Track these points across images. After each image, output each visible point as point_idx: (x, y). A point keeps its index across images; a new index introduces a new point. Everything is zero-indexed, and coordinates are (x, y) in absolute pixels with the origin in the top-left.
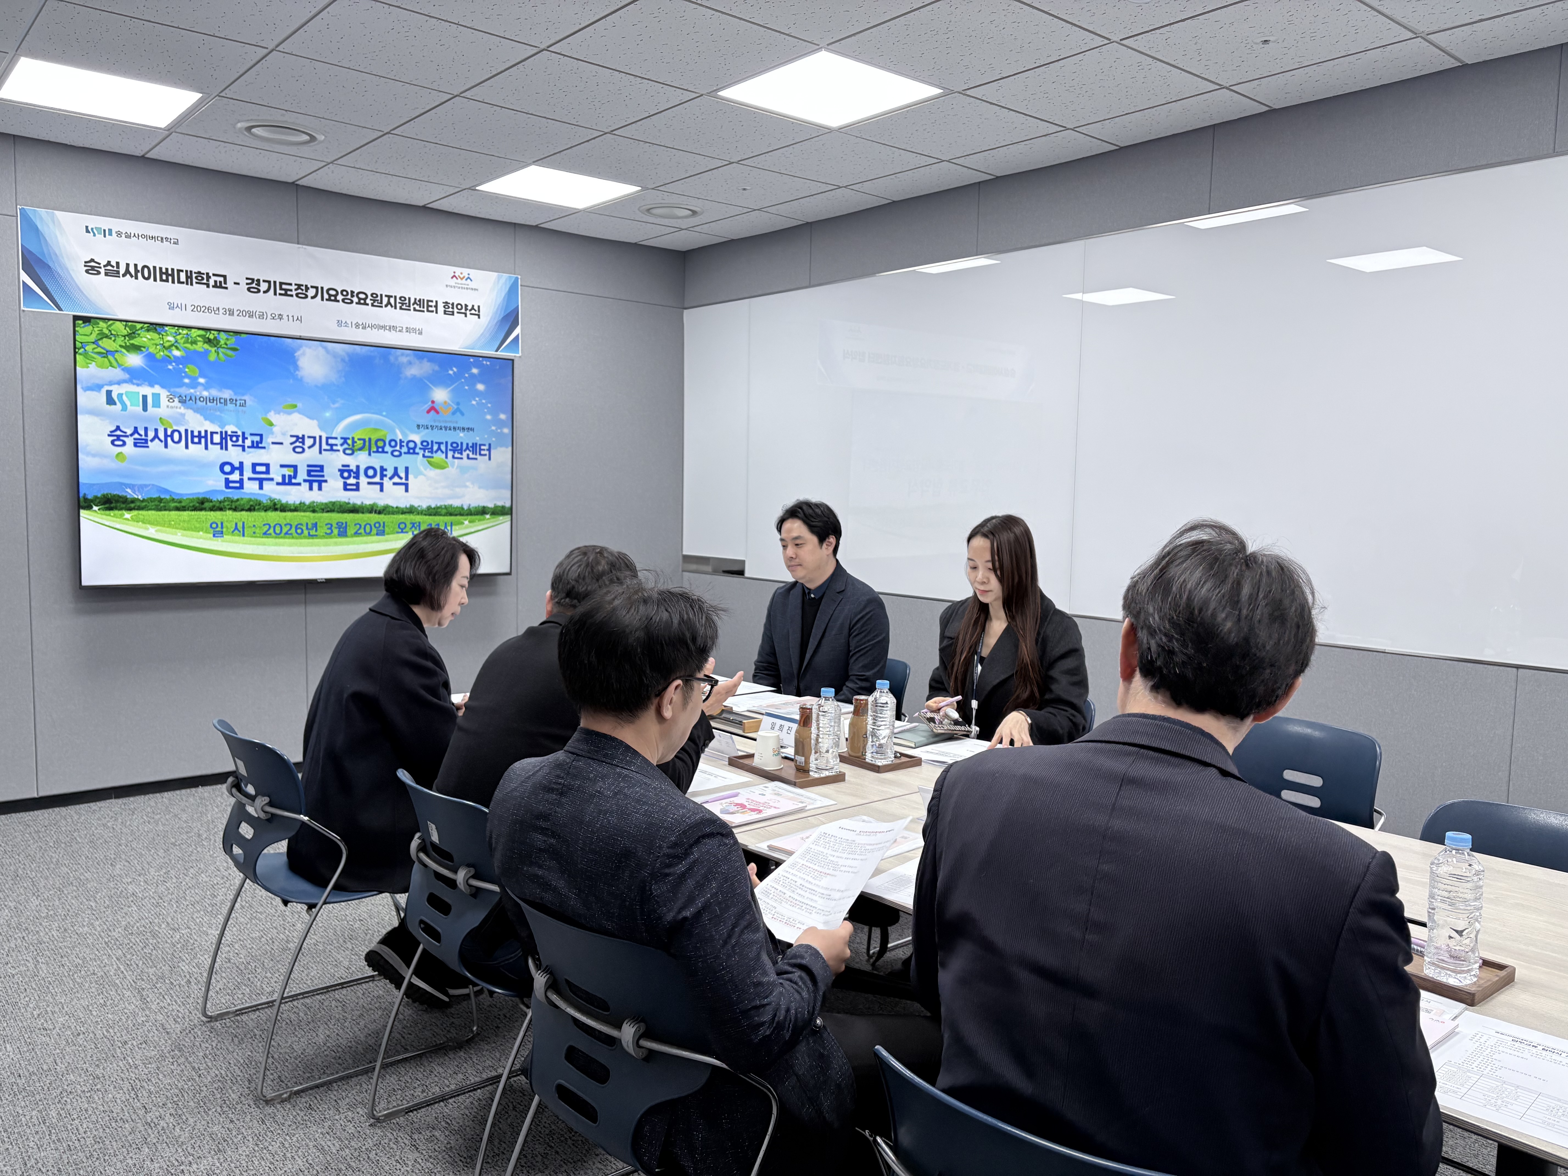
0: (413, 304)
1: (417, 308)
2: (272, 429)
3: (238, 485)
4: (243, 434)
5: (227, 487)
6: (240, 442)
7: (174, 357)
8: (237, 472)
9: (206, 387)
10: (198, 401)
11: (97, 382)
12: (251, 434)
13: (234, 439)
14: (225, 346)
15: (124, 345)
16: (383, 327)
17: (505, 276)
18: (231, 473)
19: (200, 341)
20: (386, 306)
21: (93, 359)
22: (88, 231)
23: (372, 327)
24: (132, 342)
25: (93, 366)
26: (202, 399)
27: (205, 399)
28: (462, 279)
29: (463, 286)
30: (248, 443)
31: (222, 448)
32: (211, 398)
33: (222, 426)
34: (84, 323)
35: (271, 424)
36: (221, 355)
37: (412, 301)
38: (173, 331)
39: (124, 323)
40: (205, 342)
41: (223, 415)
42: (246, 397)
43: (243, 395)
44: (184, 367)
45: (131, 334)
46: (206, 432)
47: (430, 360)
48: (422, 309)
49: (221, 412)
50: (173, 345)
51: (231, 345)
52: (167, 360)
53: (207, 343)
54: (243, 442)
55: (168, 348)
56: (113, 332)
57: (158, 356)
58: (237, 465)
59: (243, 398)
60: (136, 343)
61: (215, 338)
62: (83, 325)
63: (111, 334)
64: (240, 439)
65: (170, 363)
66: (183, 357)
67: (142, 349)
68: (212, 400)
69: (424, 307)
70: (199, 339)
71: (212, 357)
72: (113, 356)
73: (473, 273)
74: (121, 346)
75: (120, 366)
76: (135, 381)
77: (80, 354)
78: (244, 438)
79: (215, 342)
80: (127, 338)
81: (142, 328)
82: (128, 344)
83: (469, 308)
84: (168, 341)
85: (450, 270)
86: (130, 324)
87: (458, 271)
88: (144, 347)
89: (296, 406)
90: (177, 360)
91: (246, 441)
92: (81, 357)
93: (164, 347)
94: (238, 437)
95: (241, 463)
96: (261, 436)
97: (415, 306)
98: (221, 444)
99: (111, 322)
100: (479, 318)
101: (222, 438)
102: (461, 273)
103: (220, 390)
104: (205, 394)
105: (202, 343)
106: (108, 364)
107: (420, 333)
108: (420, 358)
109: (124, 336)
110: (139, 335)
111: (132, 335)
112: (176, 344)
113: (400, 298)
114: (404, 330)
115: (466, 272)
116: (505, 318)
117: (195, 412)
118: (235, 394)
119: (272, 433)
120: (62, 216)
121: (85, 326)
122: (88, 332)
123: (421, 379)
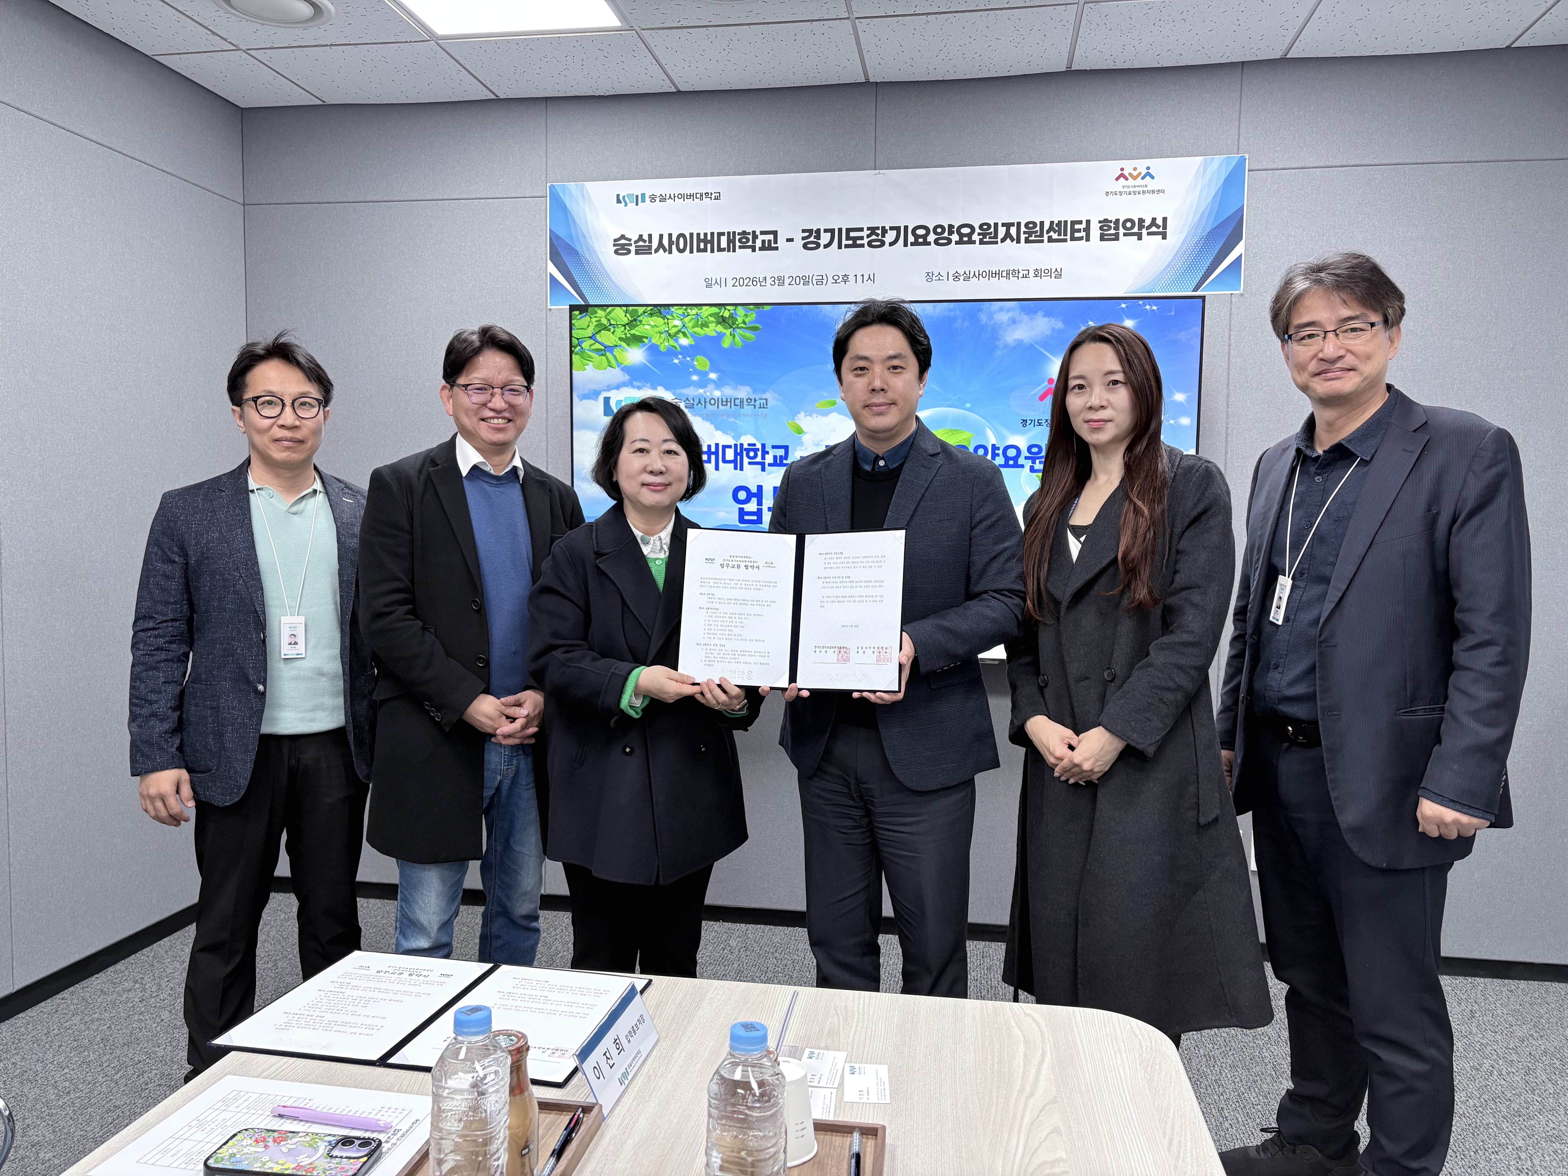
0: (1048, 232)
1: (1055, 236)
2: (800, 439)
3: (755, 518)
4: (763, 446)
5: (742, 520)
6: (759, 459)
7: (681, 346)
8: (754, 500)
9: (718, 385)
10: (708, 404)
11: (594, 387)
12: (774, 447)
13: (752, 454)
14: (743, 325)
15: (624, 336)
16: (997, 274)
17: (1218, 159)
18: (747, 501)
19: (713, 322)
20: (1003, 240)
21: (589, 359)
22: (619, 201)
23: (979, 275)
24: (633, 332)
25: (590, 368)
26: (713, 402)
27: (717, 402)
28: (1135, 178)
29: (1137, 189)
30: (769, 459)
31: (736, 468)
32: (724, 400)
33: (737, 437)
34: (580, 313)
35: (800, 431)
36: (737, 338)
37: (1046, 226)
38: (680, 311)
39: (625, 309)
40: (719, 323)
41: (738, 422)
42: (767, 395)
43: (764, 392)
44: (693, 360)
45: (632, 321)
46: (717, 445)
47: (1048, 314)
48: (1062, 237)
49: (736, 419)
50: (680, 331)
51: (751, 322)
52: (672, 352)
53: (720, 323)
54: (763, 458)
55: (674, 337)
56: (612, 322)
57: (662, 348)
58: (754, 490)
59: (764, 396)
60: (638, 334)
61: (731, 316)
62: (580, 316)
63: (611, 325)
64: (760, 453)
65: (676, 356)
66: (691, 346)
67: (645, 340)
68: (726, 402)
69: (1065, 235)
70: (711, 319)
71: (726, 343)
72: (612, 353)
73: (1156, 165)
74: (621, 339)
75: (619, 364)
76: (635, 383)
77: (576, 354)
78: (765, 453)
79: (730, 322)
80: (628, 328)
81: (644, 312)
82: (628, 335)
83: (1147, 223)
84: (674, 326)
85: (1114, 167)
86: (631, 308)
87: (1128, 166)
88: (647, 338)
89: (834, 403)
90: (685, 351)
91: (766, 456)
92: (578, 356)
93: (669, 335)
94: (757, 450)
95: (760, 488)
96: (786, 448)
97: (1052, 233)
98: (734, 461)
99: (610, 308)
100: (1164, 238)
101: (736, 454)
102: (1135, 169)
103: (735, 388)
104: (717, 394)
105: (714, 324)
106: (607, 364)
107: (1059, 276)
108: (1031, 312)
109: (624, 326)
110: (641, 321)
111: (632, 324)
112: (683, 330)
113: (1026, 225)
114: (1032, 274)
115: (1141, 165)
116: (1213, 234)
117: (703, 419)
118: (754, 391)
119: (802, 444)
120: (591, 187)
121: (581, 317)
122: (585, 325)
123: (1032, 346)
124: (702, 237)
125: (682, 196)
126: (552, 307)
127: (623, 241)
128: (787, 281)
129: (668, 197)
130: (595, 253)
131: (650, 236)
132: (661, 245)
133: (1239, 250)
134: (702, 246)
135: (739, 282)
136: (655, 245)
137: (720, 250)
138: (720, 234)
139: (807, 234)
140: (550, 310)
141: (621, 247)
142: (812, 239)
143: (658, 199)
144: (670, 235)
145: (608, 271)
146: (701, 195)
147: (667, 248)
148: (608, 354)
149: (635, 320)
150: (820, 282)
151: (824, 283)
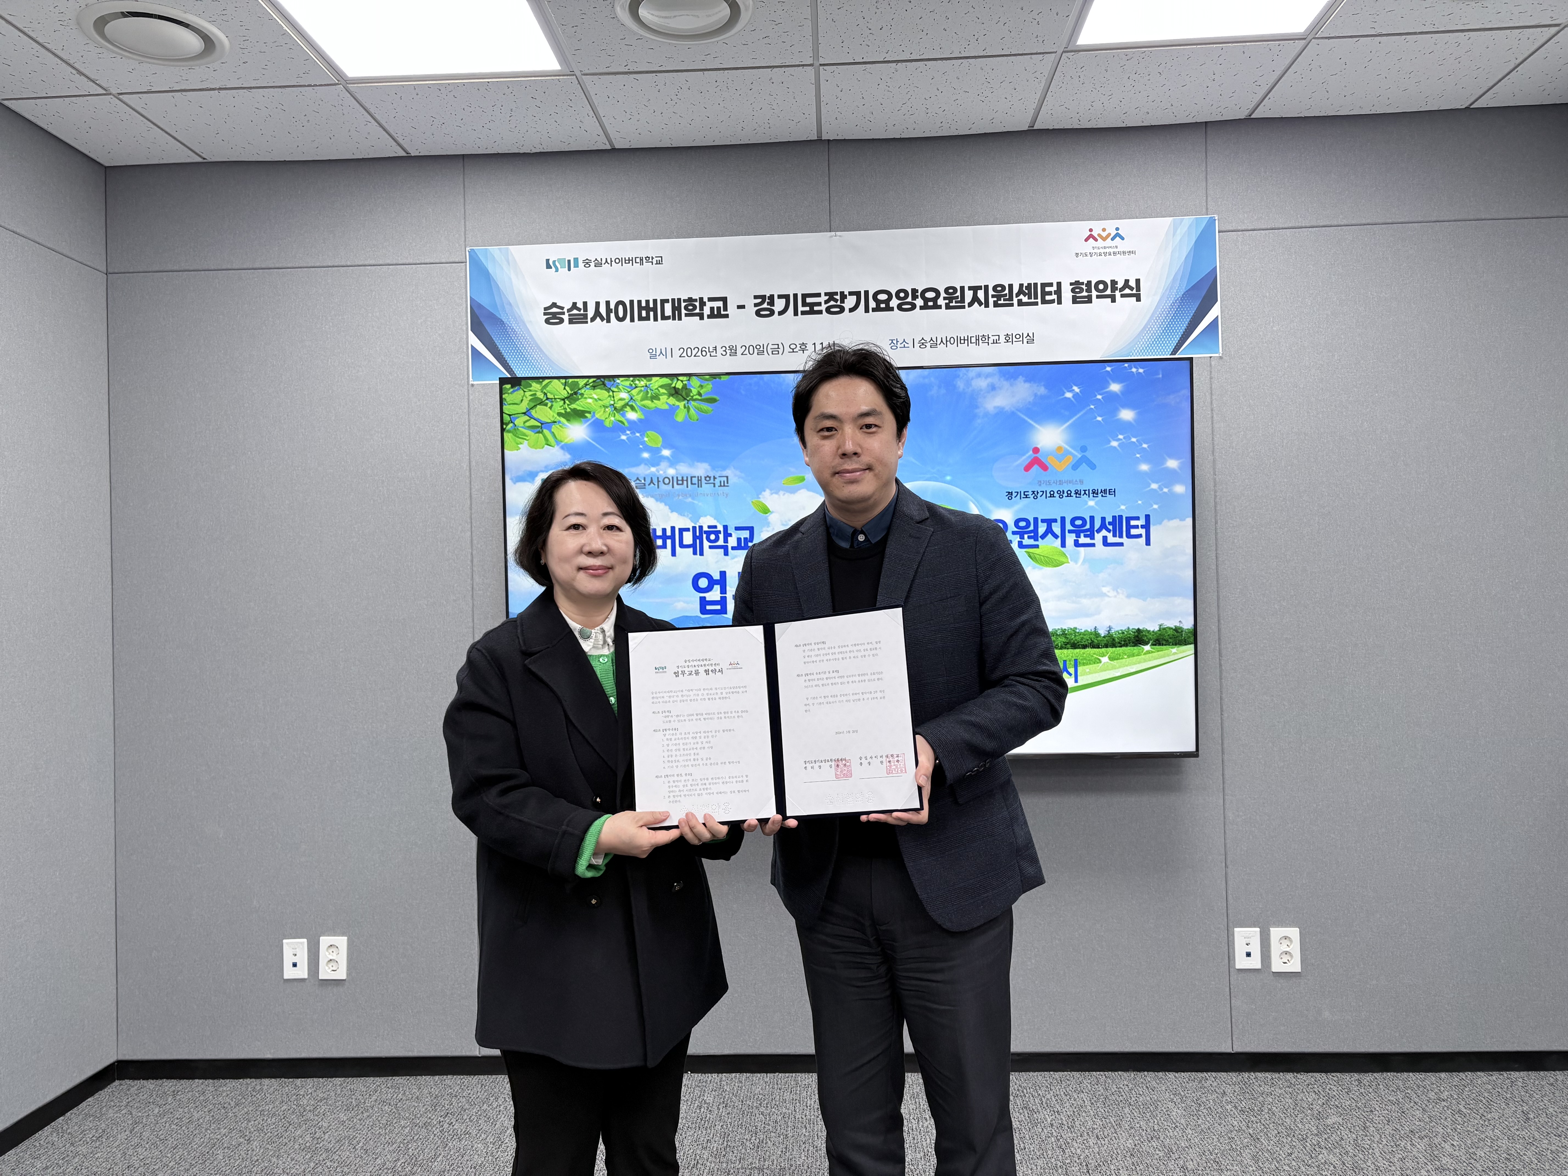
0: (1017, 295)
1: (1025, 299)
2: (766, 519)
3: (718, 607)
4: (725, 528)
5: (703, 611)
6: (721, 542)
7: (629, 421)
8: (717, 588)
9: (673, 462)
10: (661, 484)
11: (529, 468)
12: (737, 529)
13: (713, 537)
14: (698, 397)
15: (563, 411)
16: (967, 340)
17: (1188, 220)
18: (709, 589)
19: (664, 394)
20: (970, 305)
21: (523, 437)
22: (549, 266)
23: (947, 342)
24: (573, 406)
25: (524, 446)
26: (667, 481)
27: (672, 481)
28: (1104, 239)
29: (1107, 250)
30: (732, 542)
31: (695, 553)
32: (680, 478)
33: (696, 518)
34: (512, 387)
35: (766, 511)
36: (692, 411)
37: (1016, 290)
38: (627, 383)
39: (563, 381)
40: (670, 395)
41: (695, 502)
42: (728, 472)
43: (724, 469)
44: (643, 435)
45: (572, 395)
46: (673, 528)
47: (1029, 379)
48: (1033, 300)
49: (693, 499)
50: (627, 404)
51: (707, 394)
52: (619, 427)
53: (672, 395)
54: (726, 541)
55: (620, 410)
56: (549, 396)
57: (607, 424)
58: (716, 576)
59: (725, 473)
60: (579, 408)
61: (685, 387)
62: (512, 390)
63: (547, 399)
64: (721, 536)
65: (624, 432)
66: (640, 420)
67: (587, 415)
68: (681, 481)
69: (1036, 298)
70: (663, 391)
71: (680, 417)
72: (550, 431)
73: (1126, 225)
74: (559, 414)
75: (558, 442)
77: (509, 431)
78: (727, 535)
79: (684, 394)
80: (567, 402)
81: (586, 385)
82: (568, 410)
83: (1120, 285)
84: (621, 399)
85: (1082, 228)
86: (571, 380)
87: (1097, 227)
88: (589, 412)
89: (803, 479)
90: (634, 426)
91: (729, 538)
92: (510, 435)
93: (615, 409)
94: (717, 533)
95: (723, 574)
96: (751, 529)
97: (1021, 297)
98: (693, 546)
99: (547, 381)
100: (1139, 300)
101: (695, 537)
102: (1104, 230)
103: (691, 466)
104: (671, 472)
105: (666, 397)
106: (544, 442)
107: (1031, 341)
108: (1012, 378)
109: (563, 400)
110: (582, 395)
111: (573, 396)
112: (630, 403)
113: (995, 288)
114: (1002, 339)
115: (1110, 226)
116: (1188, 294)
117: (657, 500)
118: (713, 468)
119: (768, 524)
120: (517, 251)
121: (514, 391)
122: (517, 399)
123: (1013, 413)
124: (644, 304)
125: (620, 261)
126: (475, 383)
127: (554, 310)
128: (740, 351)
129: (604, 261)
130: (524, 322)
131: (585, 304)
132: (597, 313)
133: (1215, 312)
134: (644, 314)
135: (686, 352)
136: (591, 313)
137: (664, 318)
138: (664, 301)
139: (759, 300)
140: (473, 385)
141: (553, 316)
142: (765, 306)
143: (592, 264)
144: (608, 303)
145: (539, 342)
146: (641, 260)
147: (604, 315)
148: (546, 431)
149: (576, 393)
150: (776, 351)
151: (781, 352)
